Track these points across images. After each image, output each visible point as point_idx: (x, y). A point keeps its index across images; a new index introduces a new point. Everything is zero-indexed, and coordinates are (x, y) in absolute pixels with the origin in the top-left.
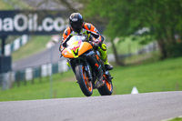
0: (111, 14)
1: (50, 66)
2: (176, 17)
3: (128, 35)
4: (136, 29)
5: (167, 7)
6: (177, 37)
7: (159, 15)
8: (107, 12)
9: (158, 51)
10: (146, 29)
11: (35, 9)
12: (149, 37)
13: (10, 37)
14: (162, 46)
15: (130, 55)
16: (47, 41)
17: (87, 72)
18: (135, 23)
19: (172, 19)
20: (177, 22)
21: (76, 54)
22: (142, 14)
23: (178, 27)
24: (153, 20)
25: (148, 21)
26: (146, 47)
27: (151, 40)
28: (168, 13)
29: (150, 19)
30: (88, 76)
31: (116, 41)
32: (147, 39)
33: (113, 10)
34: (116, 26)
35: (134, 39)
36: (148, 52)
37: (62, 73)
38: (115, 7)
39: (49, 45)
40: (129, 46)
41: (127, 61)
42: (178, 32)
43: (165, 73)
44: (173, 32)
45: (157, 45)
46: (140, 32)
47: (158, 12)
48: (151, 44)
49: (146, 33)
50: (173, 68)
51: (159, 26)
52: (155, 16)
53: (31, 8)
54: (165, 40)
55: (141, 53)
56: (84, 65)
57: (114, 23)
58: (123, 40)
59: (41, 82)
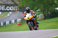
1: (9, 21)
2: (49, 6)
4: (36, 10)
5: (46, 3)
6: (49, 12)
7: (43, 6)
8: (27, 5)
9: (43, 17)
10: (39, 10)
11: (4, 3)
12: (40, 12)
14: (44, 15)
16: (8, 14)
18: (36, 8)
19: (48, 7)
20: (49, 8)
22: (38, 5)
23: (49, 9)
24: (42, 7)
25: (40, 8)
27: (41, 13)
28: (46, 5)
29: (40, 7)
32: (39, 13)
33: (29, 4)
37: (12, 24)
38: (29, 3)
39: (8, 15)
42: (49, 11)
43: (45, 24)
44: (48, 11)
45: (43, 15)
46: (37, 11)
47: (43, 4)
48: (41, 15)
50: (48, 22)
51: (43, 9)
52: (42, 6)
53: (3, 3)
54: (45, 13)
59: (6, 26)
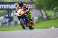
0: (45, 3)
3: (51, 10)
8: (44, 3)
10: (56, 8)
12: (57, 10)
13: (13, 11)
15: (51, 16)
17: (24, 21)
18: (53, 6)
21: (20, 15)
22: (55, 3)
25: (57, 5)
26: (56, 14)
30: (24, 22)
31: (47, 12)
33: (46, 2)
34: (47, 7)
35: (52, 11)
36: (57, 15)
40: (51, 13)
41: (50, 18)
46: (54, 9)
49: (56, 9)
55: (55, 15)
56: (23, 19)
57: (46, 6)
58: (49, 11)
